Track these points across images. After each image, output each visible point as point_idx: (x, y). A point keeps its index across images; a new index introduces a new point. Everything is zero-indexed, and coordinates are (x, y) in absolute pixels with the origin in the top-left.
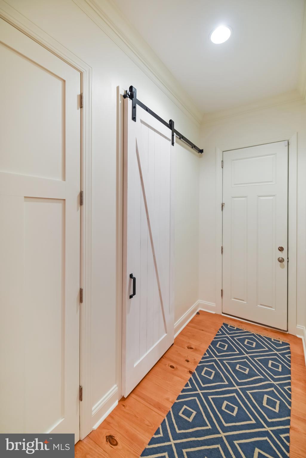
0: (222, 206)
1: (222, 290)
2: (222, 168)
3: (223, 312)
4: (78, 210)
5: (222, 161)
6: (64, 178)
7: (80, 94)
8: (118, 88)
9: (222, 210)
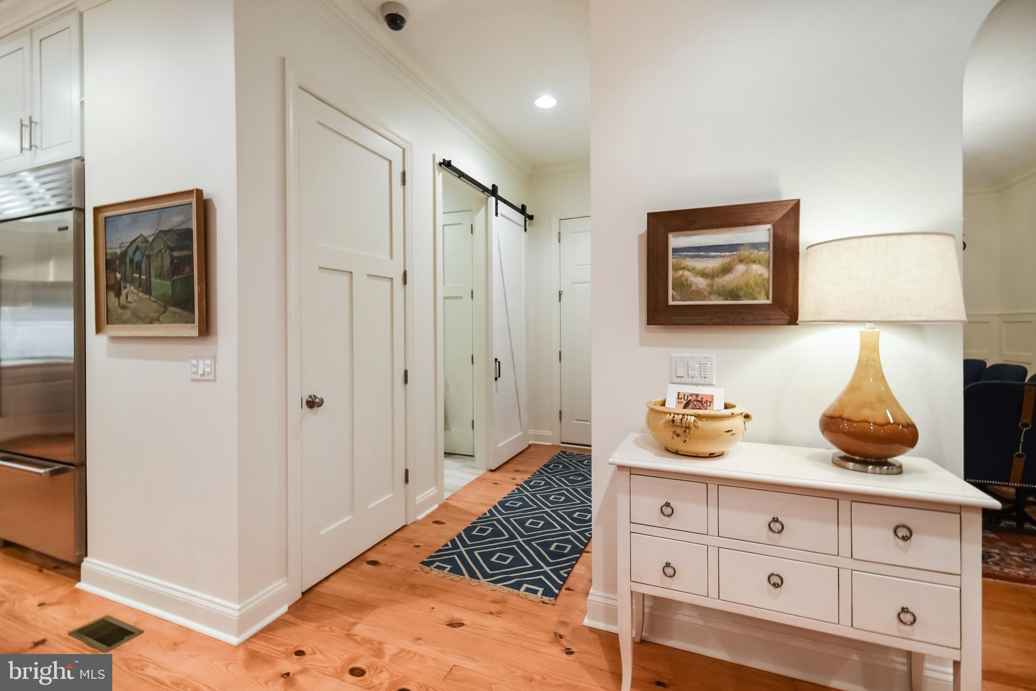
0: (560, 295)
1: (560, 412)
2: (560, 242)
3: (562, 441)
4: (402, 289)
5: (559, 233)
6: (391, 257)
7: (402, 171)
8: (434, 156)
9: (560, 301)
